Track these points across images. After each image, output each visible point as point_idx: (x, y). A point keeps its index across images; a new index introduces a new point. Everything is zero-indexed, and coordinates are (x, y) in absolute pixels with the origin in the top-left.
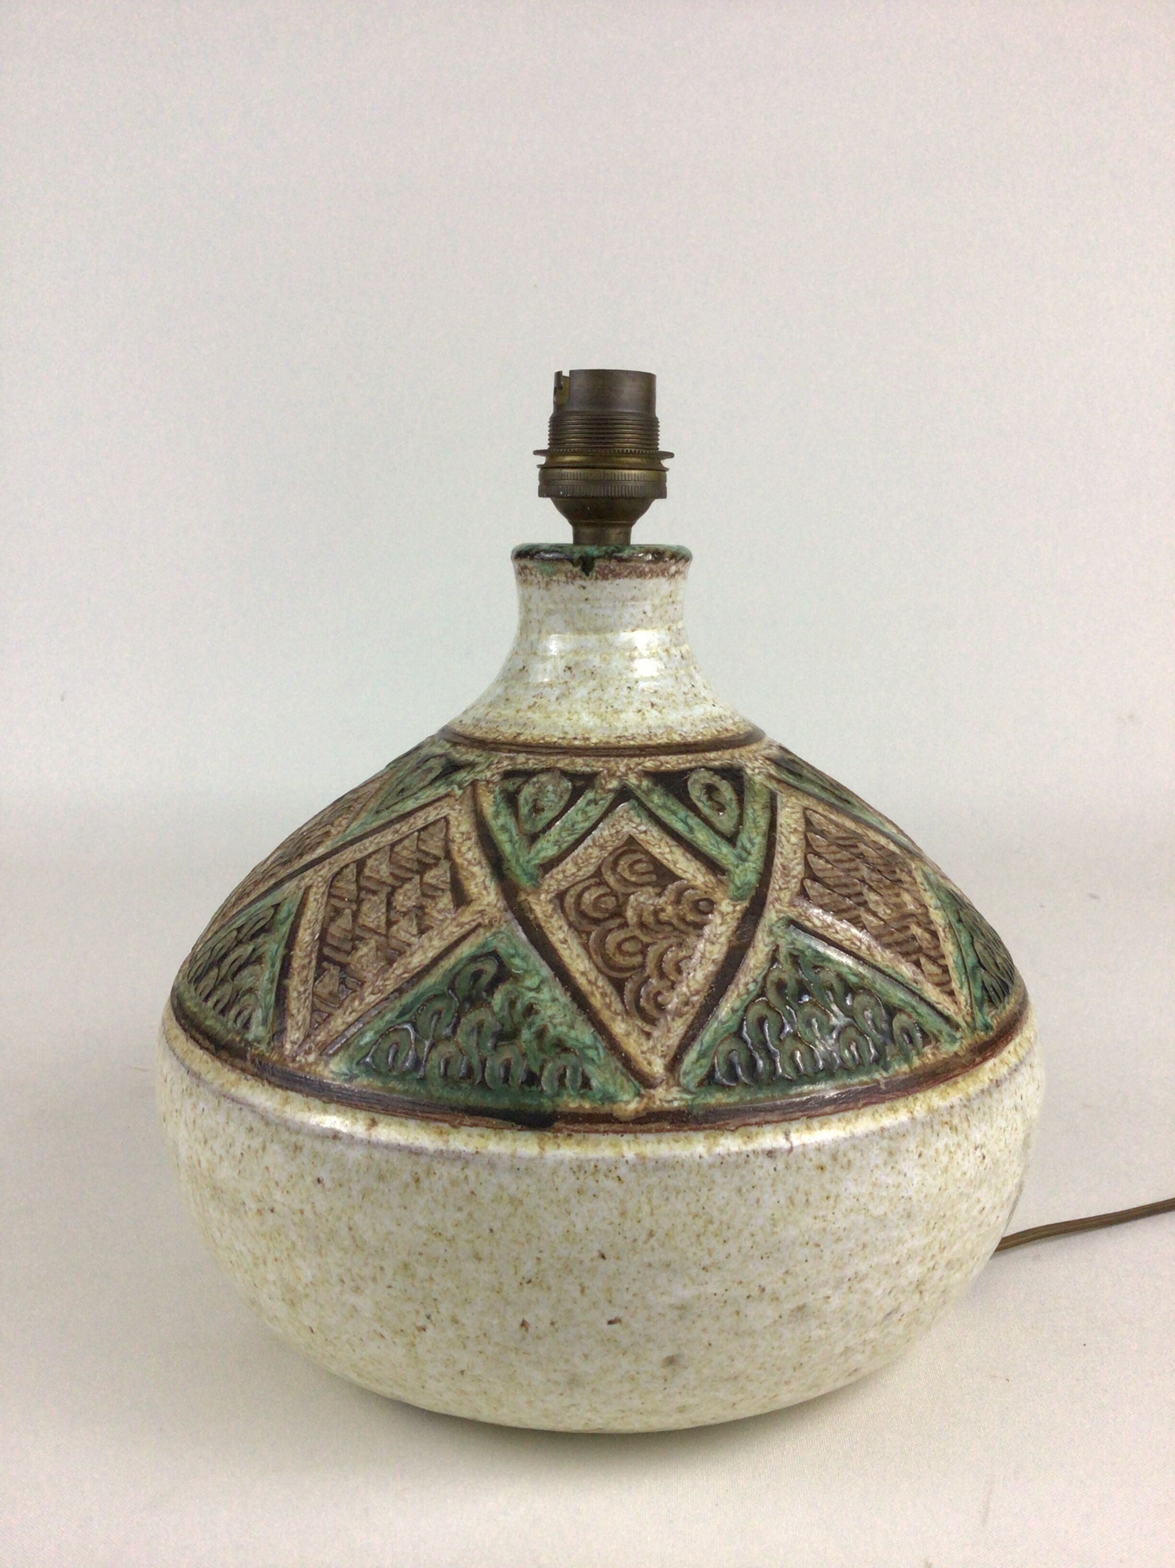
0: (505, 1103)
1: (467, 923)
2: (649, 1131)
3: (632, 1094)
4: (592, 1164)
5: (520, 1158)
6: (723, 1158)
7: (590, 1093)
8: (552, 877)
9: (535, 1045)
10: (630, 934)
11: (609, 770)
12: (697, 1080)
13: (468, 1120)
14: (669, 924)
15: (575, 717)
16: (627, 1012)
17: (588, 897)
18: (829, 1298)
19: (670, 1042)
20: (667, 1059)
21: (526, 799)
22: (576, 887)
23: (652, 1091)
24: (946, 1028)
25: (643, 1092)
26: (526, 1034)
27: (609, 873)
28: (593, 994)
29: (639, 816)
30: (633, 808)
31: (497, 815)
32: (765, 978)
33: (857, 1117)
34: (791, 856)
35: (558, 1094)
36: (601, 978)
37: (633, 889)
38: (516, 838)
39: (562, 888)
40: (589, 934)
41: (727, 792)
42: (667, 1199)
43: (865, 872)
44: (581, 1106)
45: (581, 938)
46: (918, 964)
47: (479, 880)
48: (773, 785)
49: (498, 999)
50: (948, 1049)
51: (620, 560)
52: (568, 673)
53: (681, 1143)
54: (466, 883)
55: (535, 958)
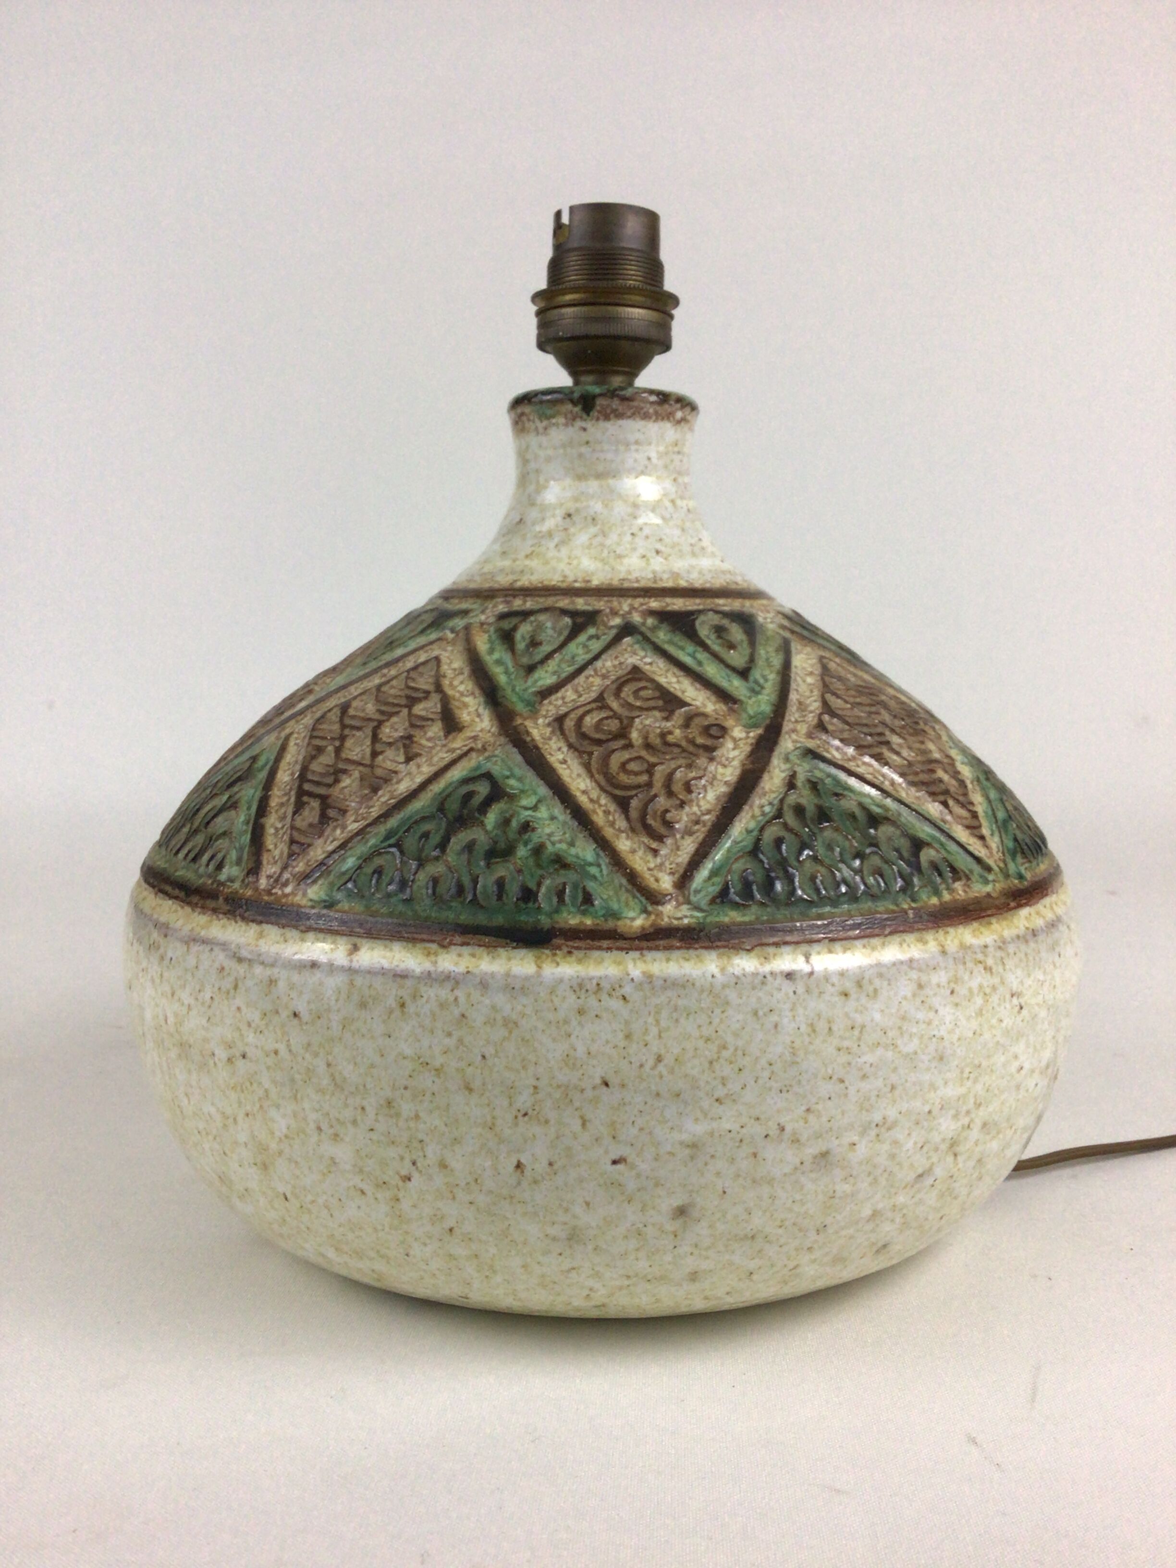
0: (499, 920)
1: (459, 749)
2: (657, 948)
3: (638, 910)
4: (594, 982)
5: (515, 976)
6: (738, 978)
7: (591, 909)
8: (550, 703)
9: (531, 862)
10: (635, 754)
11: (612, 609)
12: (710, 897)
13: (458, 939)
14: (678, 746)
15: (575, 562)
16: (633, 830)
17: (589, 721)
18: (855, 1145)
19: (679, 860)
20: (677, 876)
21: (523, 637)
22: (576, 711)
23: (660, 908)
24: (977, 869)
25: (650, 908)
26: (522, 852)
27: (612, 698)
28: (594, 812)
29: (643, 649)
30: (638, 642)
31: (491, 651)
32: (782, 801)
33: (883, 944)
34: (808, 694)
35: (557, 911)
36: (603, 796)
37: (637, 713)
38: (512, 670)
39: (561, 712)
40: (590, 754)
41: (737, 633)
42: (677, 1021)
43: (886, 717)
44: (581, 922)
45: (581, 757)
46: (945, 804)
47: (471, 709)
48: (787, 635)
49: (491, 818)
50: (979, 889)
51: (624, 399)
52: (568, 520)
53: (693, 962)
54: (457, 712)
55: (531, 779)
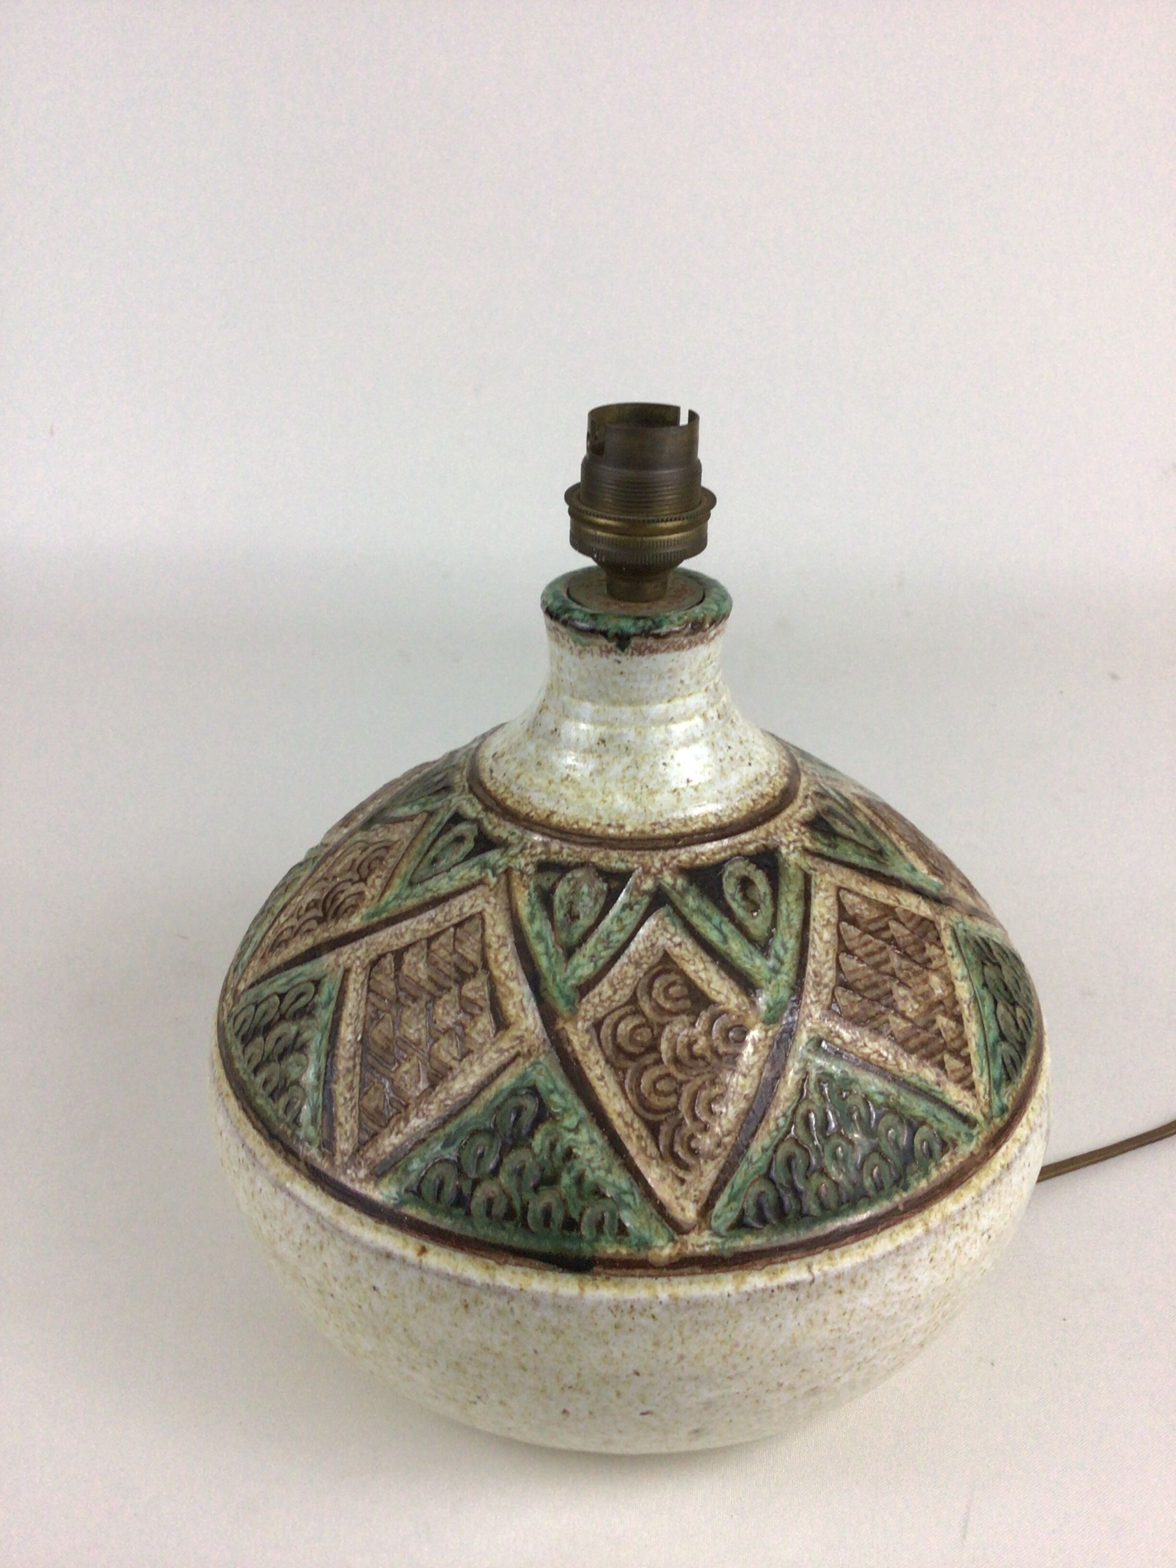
0: (547, 1246)
1: (507, 1050)
2: (682, 1275)
3: (666, 1240)
4: (629, 1305)
5: (561, 1297)
6: (749, 1294)
7: (626, 1239)
8: (588, 1001)
9: (574, 1190)
10: (664, 1072)
11: (643, 865)
12: (729, 1224)
13: (511, 1259)
14: (703, 1058)
15: (609, 799)
16: (661, 1157)
17: (624, 1028)
19: (702, 1187)
20: (700, 1204)
21: (561, 901)
22: (612, 1016)
23: (685, 1237)
24: (964, 1128)
25: (676, 1237)
26: (566, 1179)
27: (644, 998)
28: (629, 1137)
29: (674, 924)
30: (668, 915)
31: (532, 918)
32: (794, 1112)
33: (876, 1240)
34: (823, 958)
35: (597, 1240)
36: (637, 1119)
37: (667, 1018)
38: (552, 950)
39: (599, 1016)
40: (625, 1071)
41: (762, 885)
42: (698, 1331)
43: (895, 961)
44: (617, 1252)
45: (618, 1075)
46: (941, 1065)
47: (517, 999)
48: (807, 862)
49: (539, 1141)
50: (966, 1149)
51: (658, 637)
52: (602, 746)
53: (712, 1283)
54: (504, 1002)
55: (572, 1100)
